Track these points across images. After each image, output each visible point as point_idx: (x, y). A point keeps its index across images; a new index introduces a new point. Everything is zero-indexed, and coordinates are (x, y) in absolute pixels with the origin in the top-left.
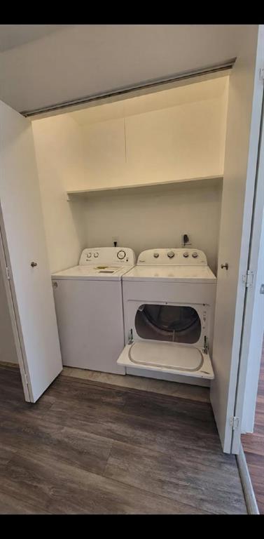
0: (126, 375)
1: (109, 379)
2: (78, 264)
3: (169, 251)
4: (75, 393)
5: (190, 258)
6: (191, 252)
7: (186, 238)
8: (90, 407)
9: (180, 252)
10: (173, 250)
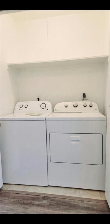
0: (48, 186)
1: (36, 190)
2: (14, 113)
3: (74, 103)
4: (13, 200)
5: (88, 107)
6: (88, 103)
7: (84, 96)
8: (25, 208)
9: (81, 104)
10: (77, 102)
